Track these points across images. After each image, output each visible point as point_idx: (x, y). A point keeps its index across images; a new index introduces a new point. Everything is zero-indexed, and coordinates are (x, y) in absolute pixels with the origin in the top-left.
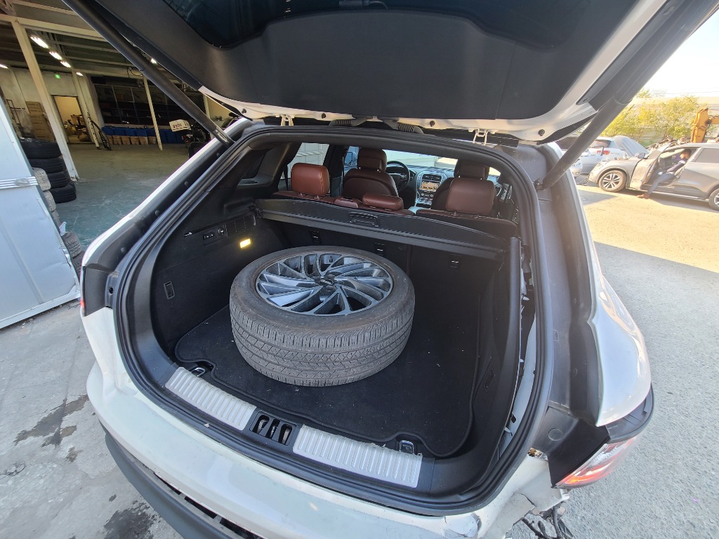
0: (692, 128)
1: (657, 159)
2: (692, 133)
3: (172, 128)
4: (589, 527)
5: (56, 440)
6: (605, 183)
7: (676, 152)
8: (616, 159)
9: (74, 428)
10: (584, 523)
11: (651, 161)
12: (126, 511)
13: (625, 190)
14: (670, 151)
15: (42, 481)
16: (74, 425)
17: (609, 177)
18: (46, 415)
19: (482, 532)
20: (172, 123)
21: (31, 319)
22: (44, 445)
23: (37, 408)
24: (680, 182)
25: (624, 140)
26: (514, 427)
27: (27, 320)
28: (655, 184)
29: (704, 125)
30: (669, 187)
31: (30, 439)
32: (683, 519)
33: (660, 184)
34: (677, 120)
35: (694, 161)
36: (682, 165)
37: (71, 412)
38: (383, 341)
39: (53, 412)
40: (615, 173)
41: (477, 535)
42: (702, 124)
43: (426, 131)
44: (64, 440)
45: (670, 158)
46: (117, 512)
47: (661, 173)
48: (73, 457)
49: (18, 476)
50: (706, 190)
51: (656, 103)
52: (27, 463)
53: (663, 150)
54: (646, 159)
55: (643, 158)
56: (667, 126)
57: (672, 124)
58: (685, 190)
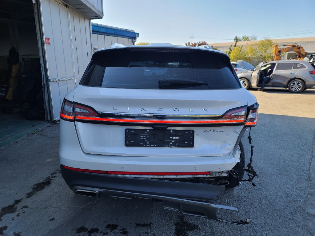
1: (260, 71)
2: (274, 57)
7: (268, 66)
8: (241, 72)
11: (257, 71)
13: (250, 88)
16: (4, 226)
24: (272, 81)
25: (242, 62)
29: (278, 53)
30: (269, 84)
33: (265, 83)
34: (265, 52)
40: (243, 80)
42: (277, 53)
44: (4, 232)
50: (285, 83)
51: (254, 43)
53: (262, 66)
54: (255, 71)
55: (253, 71)
56: (262, 55)
57: (264, 54)
58: (276, 85)
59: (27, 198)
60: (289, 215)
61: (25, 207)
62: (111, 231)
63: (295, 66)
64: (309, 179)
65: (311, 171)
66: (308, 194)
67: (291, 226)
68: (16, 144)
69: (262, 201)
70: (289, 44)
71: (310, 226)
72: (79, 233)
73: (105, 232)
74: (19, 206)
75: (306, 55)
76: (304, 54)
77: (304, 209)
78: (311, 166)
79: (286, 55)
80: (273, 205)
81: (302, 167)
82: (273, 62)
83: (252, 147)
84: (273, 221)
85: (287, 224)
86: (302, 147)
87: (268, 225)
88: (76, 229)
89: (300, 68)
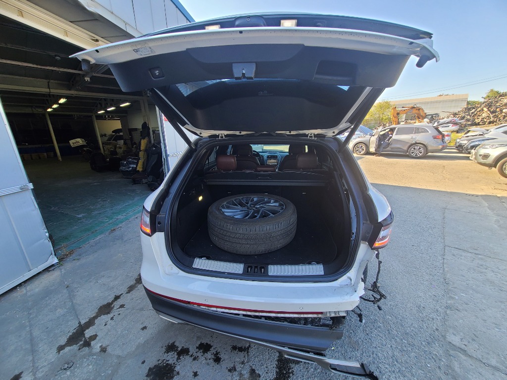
0: (392, 117)
2: (392, 120)
3: (72, 145)
4: (394, 308)
5: (87, 344)
6: (357, 151)
7: (387, 131)
8: (359, 137)
9: (96, 336)
10: (392, 307)
11: (376, 136)
12: (155, 366)
13: (368, 153)
14: (384, 131)
15: (91, 367)
16: (95, 334)
17: (358, 147)
18: (71, 334)
19: (353, 282)
20: (71, 142)
21: (23, 284)
22: (79, 349)
23: (61, 332)
24: (392, 146)
26: (354, 236)
27: (20, 285)
28: (381, 149)
31: (67, 349)
32: (431, 295)
33: (384, 148)
35: (396, 134)
36: (391, 137)
37: (88, 328)
38: (291, 225)
39: (75, 331)
40: (361, 145)
41: (351, 283)
42: (395, 115)
43: (288, 135)
44: (93, 343)
45: (384, 134)
46: (150, 368)
47: (382, 142)
48: (104, 350)
49: (72, 368)
50: (405, 148)
52: (74, 361)
53: (380, 130)
54: (374, 136)
55: (372, 135)
56: (379, 117)
57: (381, 116)
58: (396, 150)
59: (127, 293)
60: (424, 343)
61: (122, 306)
62: (202, 354)
63: (418, 130)
64: (444, 282)
65: (446, 269)
66: (447, 307)
67: (429, 365)
68: (136, 219)
69: (388, 317)
70: (407, 106)
71: (456, 369)
72: (167, 353)
73: (195, 354)
74: (117, 304)
75: (426, 116)
76: (424, 115)
77: (443, 334)
78: (445, 261)
79: (403, 117)
80: (402, 325)
81: (435, 262)
82: (391, 127)
83: (380, 262)
84: (403, 354)
85: (423, 361)
86: (430, 231)
87: (397, 361)
88: (166, 346)
89: (422, 132)
